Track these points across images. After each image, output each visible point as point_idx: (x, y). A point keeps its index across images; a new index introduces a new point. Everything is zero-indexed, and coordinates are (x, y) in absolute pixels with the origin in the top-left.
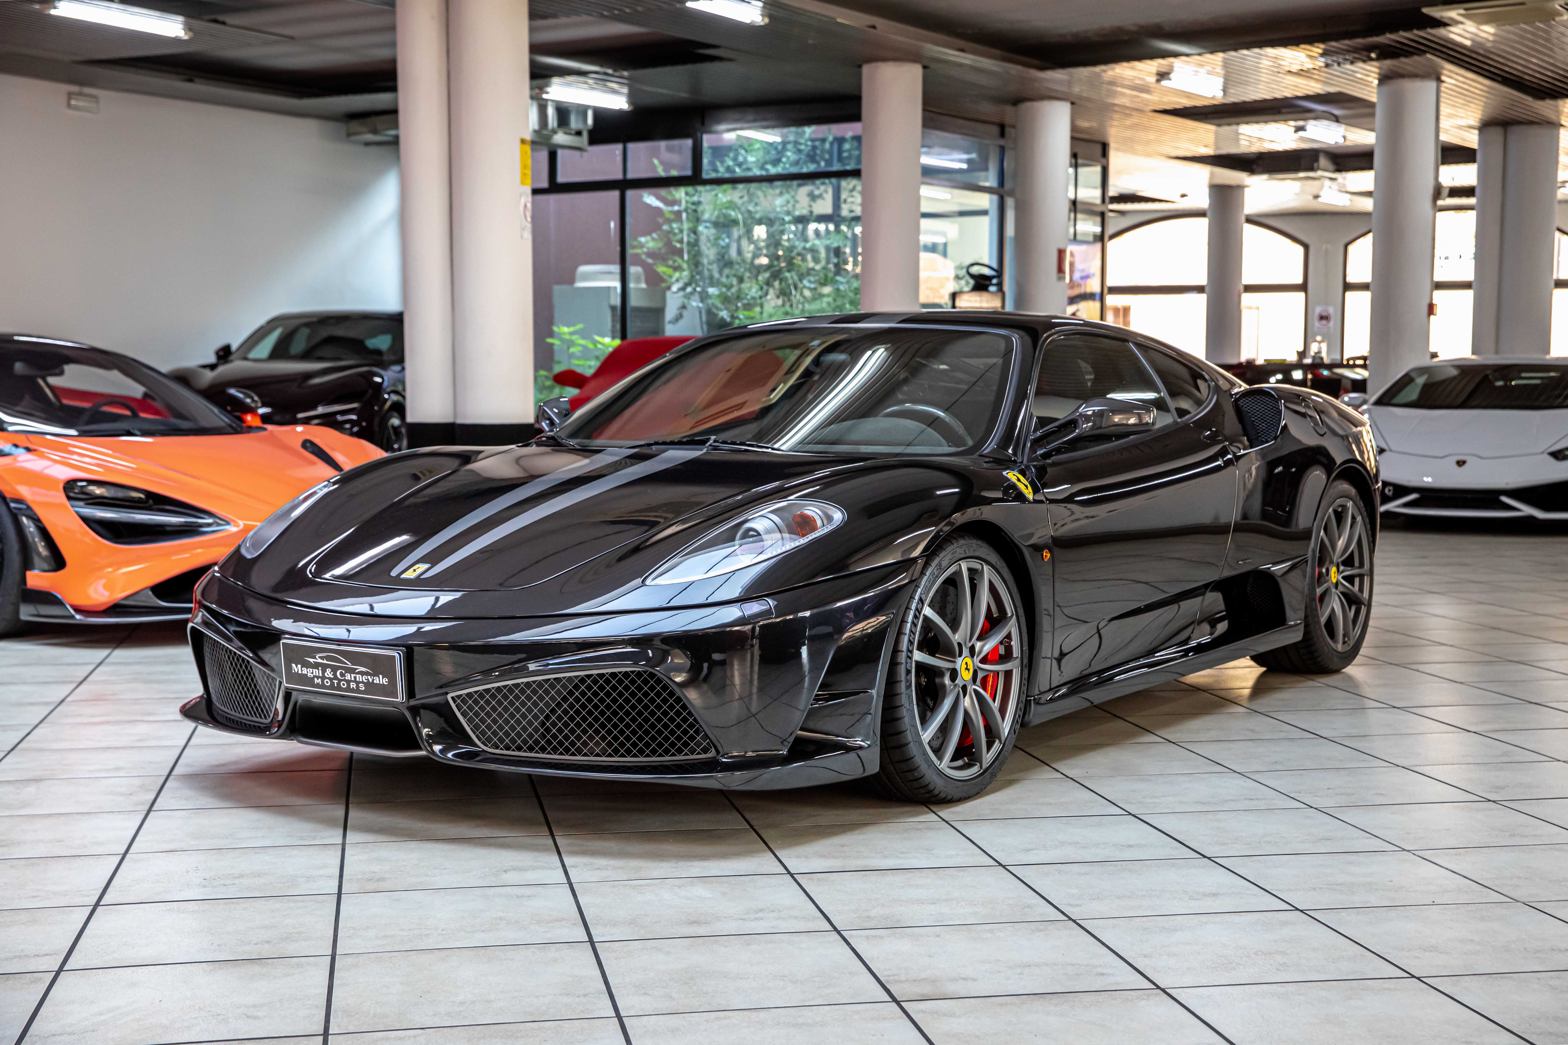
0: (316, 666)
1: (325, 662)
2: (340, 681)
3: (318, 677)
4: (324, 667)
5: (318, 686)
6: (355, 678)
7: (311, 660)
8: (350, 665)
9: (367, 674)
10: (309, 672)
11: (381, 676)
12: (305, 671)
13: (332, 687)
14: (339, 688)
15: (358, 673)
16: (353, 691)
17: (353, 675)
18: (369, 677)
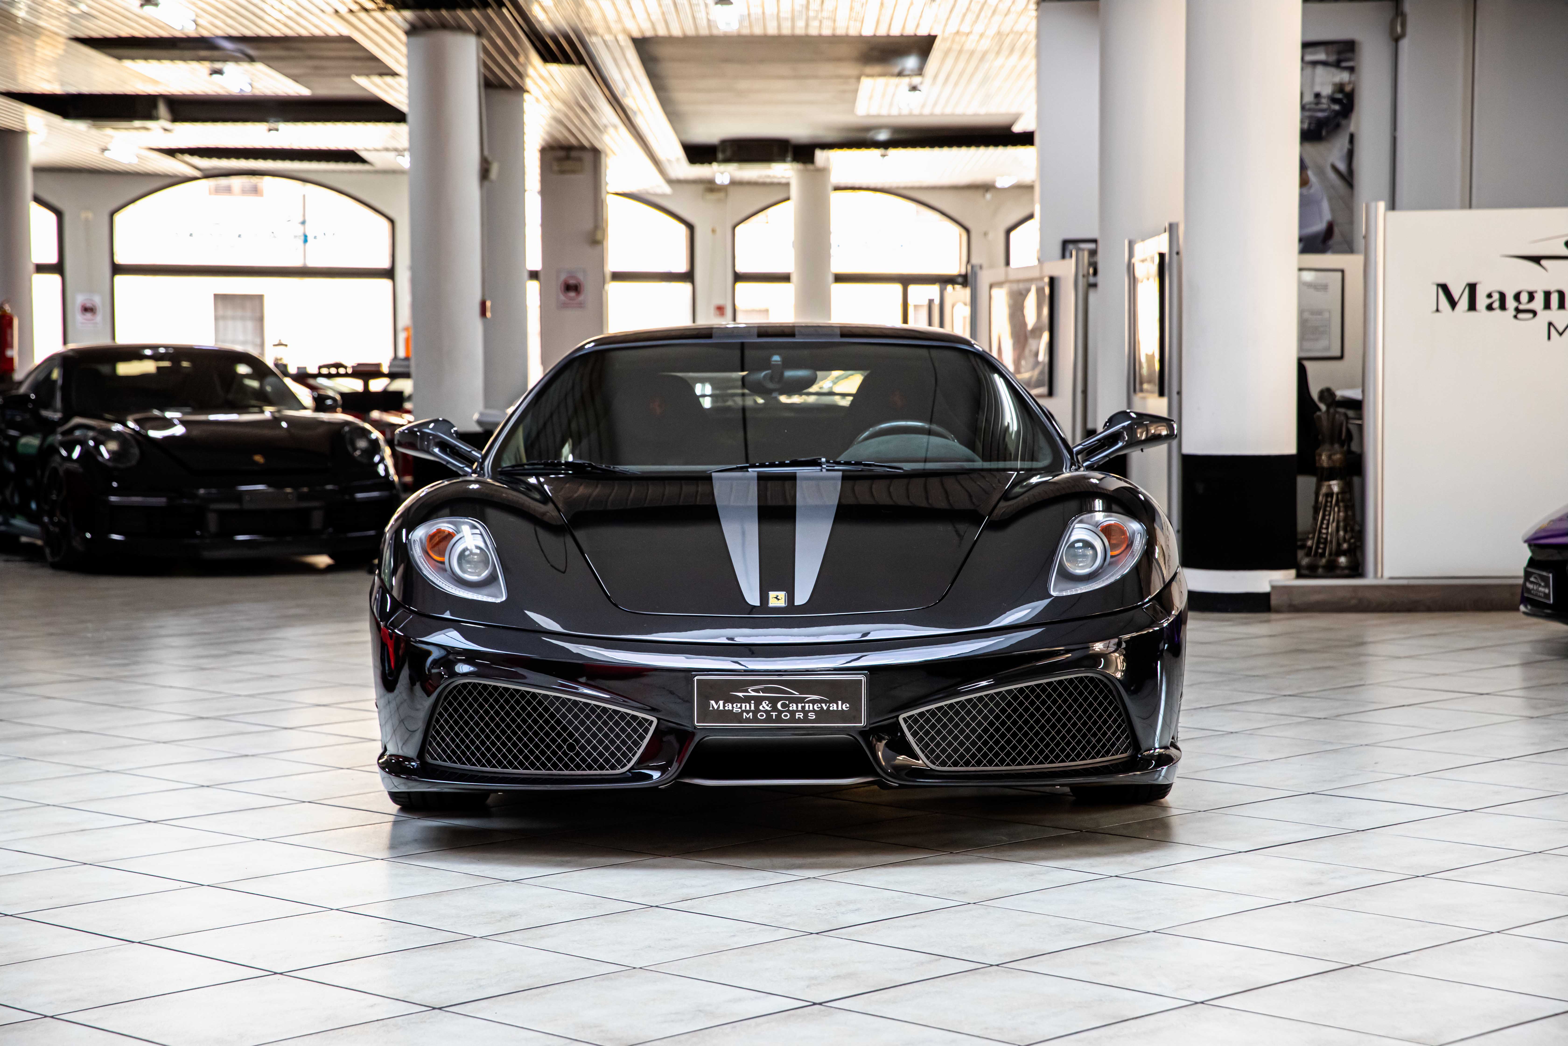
0: (747, 699)
1: (761, 694)
2: (780, 712)
3: (748, 712)
4: (758, 701)
5: (748, 720)
6: (803, 707)
7: (740, 694)
8: (797, 694)
9: (821, 701)
10: (736, 708)
11: (840, 703)
12: (729, 707)
13: (769, 719)
14: (779, 719)
15: (808, 702)
16: (799, 721)
17: (800, 705)
18: (823, 705)
